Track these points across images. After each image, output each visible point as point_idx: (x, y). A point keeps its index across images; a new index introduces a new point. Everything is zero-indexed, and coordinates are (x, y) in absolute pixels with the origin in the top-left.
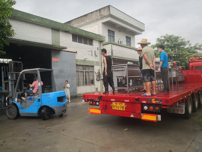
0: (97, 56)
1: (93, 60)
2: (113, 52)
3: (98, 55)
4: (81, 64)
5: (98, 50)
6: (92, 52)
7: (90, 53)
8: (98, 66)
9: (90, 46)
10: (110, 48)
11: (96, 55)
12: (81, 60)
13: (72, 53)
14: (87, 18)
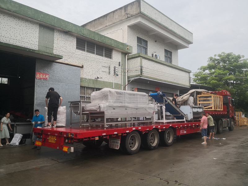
1: (112, 82)
2: (143, 70)
3: (119, 73)
9: (106, 58)
11: (116, 74)
14: (106, 19)
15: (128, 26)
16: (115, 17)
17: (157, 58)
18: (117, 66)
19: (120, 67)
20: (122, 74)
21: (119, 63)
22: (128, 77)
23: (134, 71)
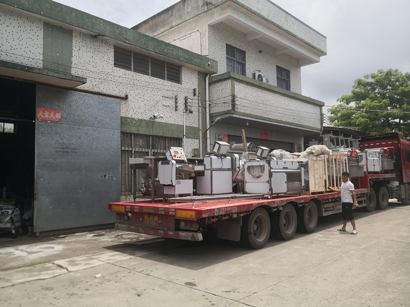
0: (191, 112)
1: (181, 123)
2: (236, 102)
3: (195, 109)
4: (140, 133)
5: (195, 95)
6: (176, 99)
7: (170, 102)
8: (195, 138)
9: (170, 83)
10: (229, 92)
11: (188, 110)
12: (141, 121)
15: (209, 25)
16: (186, 10)
17: (262, 80)
18: (190, 96)
19: (196, 98)
20: (200, 111)
21: (195, 90)
22: (210, 114)
23: (220, 105)
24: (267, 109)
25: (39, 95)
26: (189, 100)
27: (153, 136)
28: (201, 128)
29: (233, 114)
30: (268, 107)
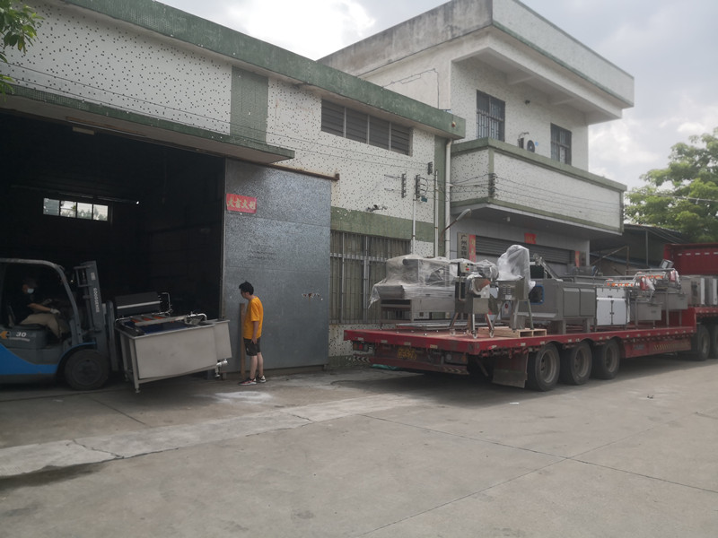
0: (425, 200)
1: (409, 217)
2: (496, 185)
3: (429, 195)
4: (354, 231)
5: (430, 172)
6: (403, 179)
7: (395, 183)
8: (428, 240)
9: (396, 154)
10: (484, 169)
11: (419, 196)
12: (354, 213)
13: (316, 180)
14: (390, 43)
15: (453, 62)
16: (415, 36)
17: (533, 150)
18: (424, 174)
19: (431, 177)
20: (437, 198)
21: (430, 165)
22: (451, 203)
23: (469, 189)
24: (540, 197)
25: (230, 176)
26: (422, 181)
27: (371, 237)
28: (437, 225)
29: (489, 203)
30: (542, 192)
